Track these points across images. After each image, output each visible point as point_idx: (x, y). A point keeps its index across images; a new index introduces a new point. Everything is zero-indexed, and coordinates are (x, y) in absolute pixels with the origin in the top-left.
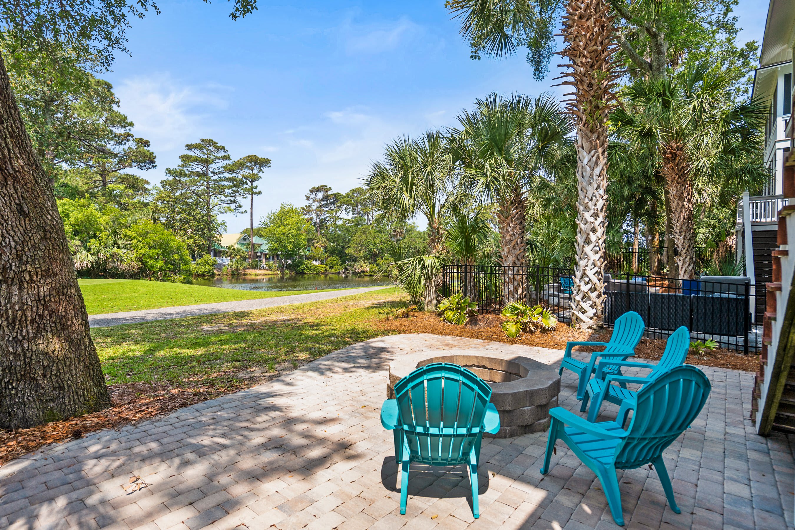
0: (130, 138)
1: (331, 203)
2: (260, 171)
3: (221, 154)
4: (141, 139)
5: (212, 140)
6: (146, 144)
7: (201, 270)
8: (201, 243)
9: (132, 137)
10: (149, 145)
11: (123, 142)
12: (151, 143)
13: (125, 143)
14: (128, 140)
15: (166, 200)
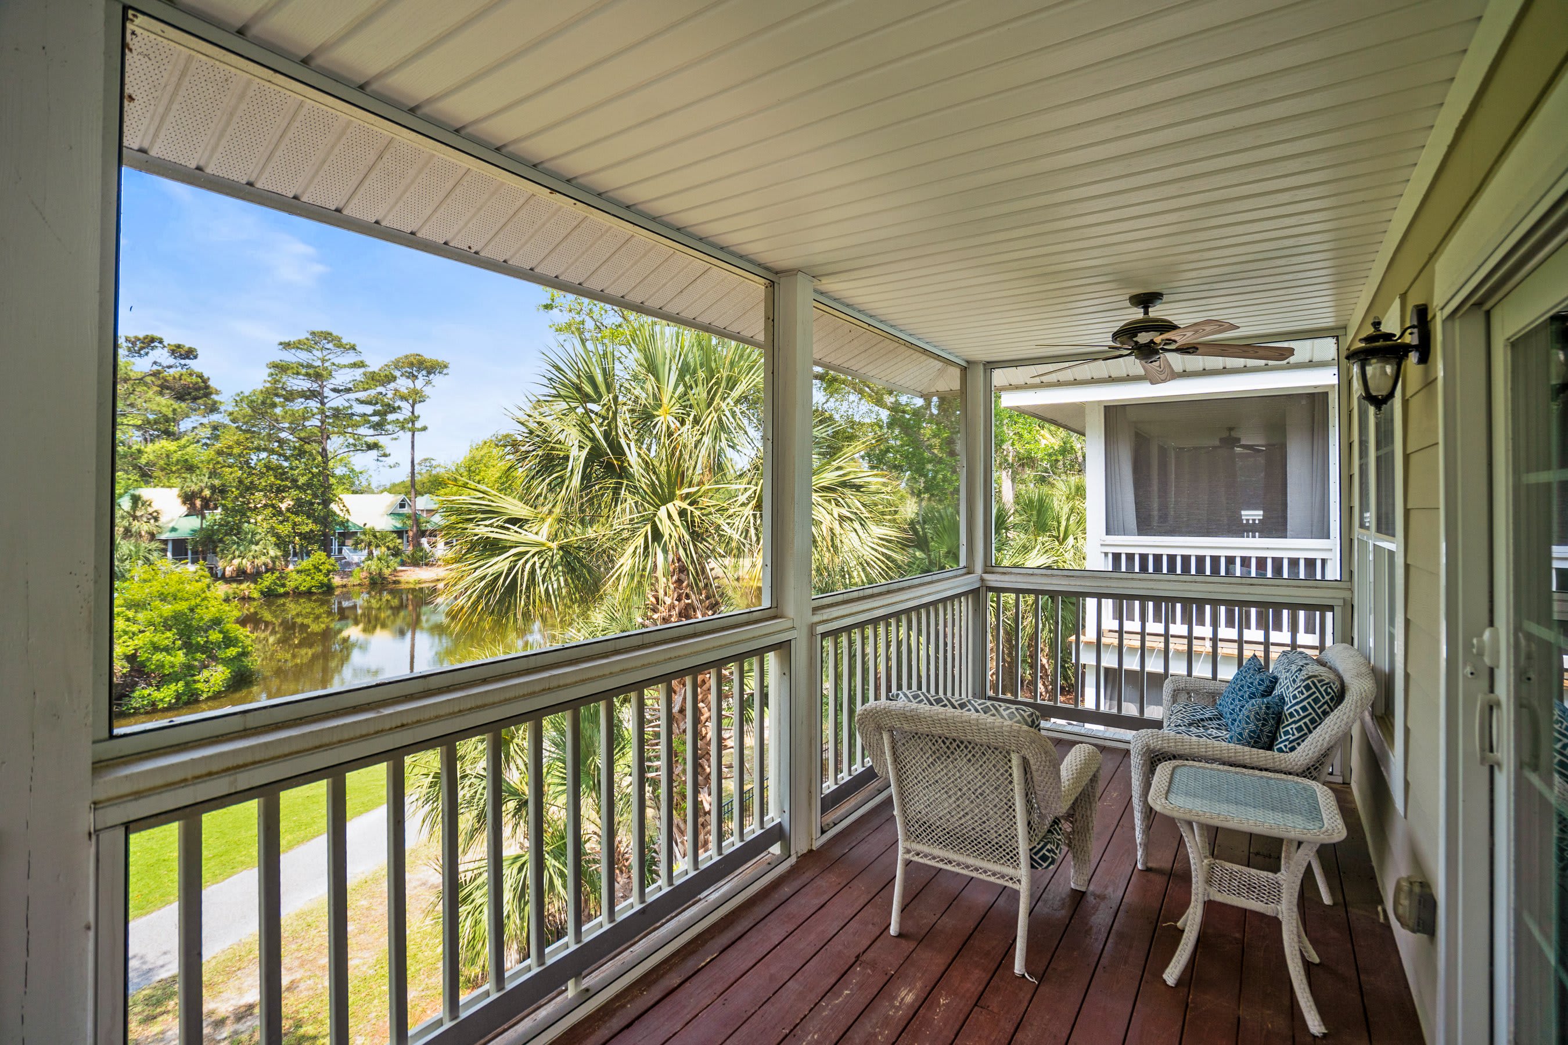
0: (156, 344)
2: (428, 383)
3: (350, 358)
4: (179, 346)
5: (331, 334)
6: (190, 354)
7: (305, 583)
8: (307, 529)
9: (161, 342)
10: (196, 357)
11: (142, 352)
12: (200, 352)
13: (147, 354)
14: (153, 349)
15: (236, 451)
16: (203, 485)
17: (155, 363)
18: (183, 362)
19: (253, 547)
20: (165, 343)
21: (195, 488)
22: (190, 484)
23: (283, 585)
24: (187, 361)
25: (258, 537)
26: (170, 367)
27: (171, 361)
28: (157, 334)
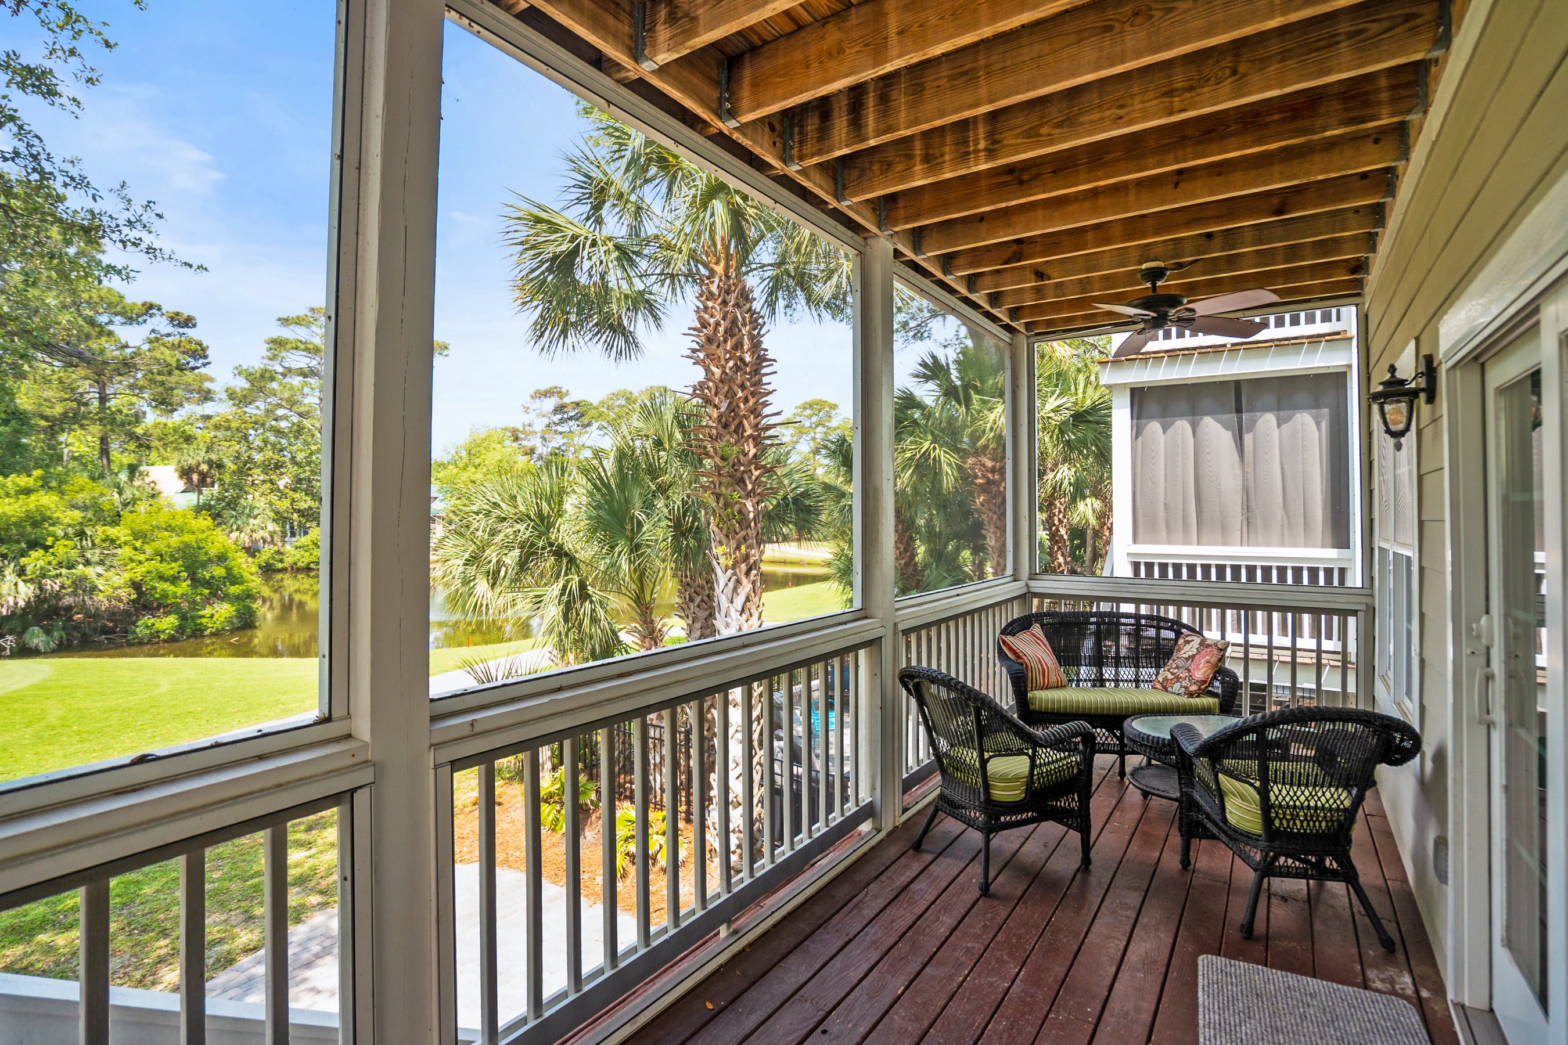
0: (154, 311)
1: (571, 418)
4: (177, 314)
6: (188, 322)
7: (304, 559)
8: (306, 506)
9: (159, 309)
10: (194, 326)
11: (140, 320)
12: (199, 321)
13: (145, 321)
14: (151, 316)
15: (234, 425)
16: (201, 459)
17: (153, 331)
18: (181, 330)
19: (251, 521)
20: (164, 311)
21: (192, 462)
22: (187, 458)
23: (282, 561)
24: (186, 330)
25: (256, 512)
26: (168, 335)
27: (170, 329)
28: (156, 301)
